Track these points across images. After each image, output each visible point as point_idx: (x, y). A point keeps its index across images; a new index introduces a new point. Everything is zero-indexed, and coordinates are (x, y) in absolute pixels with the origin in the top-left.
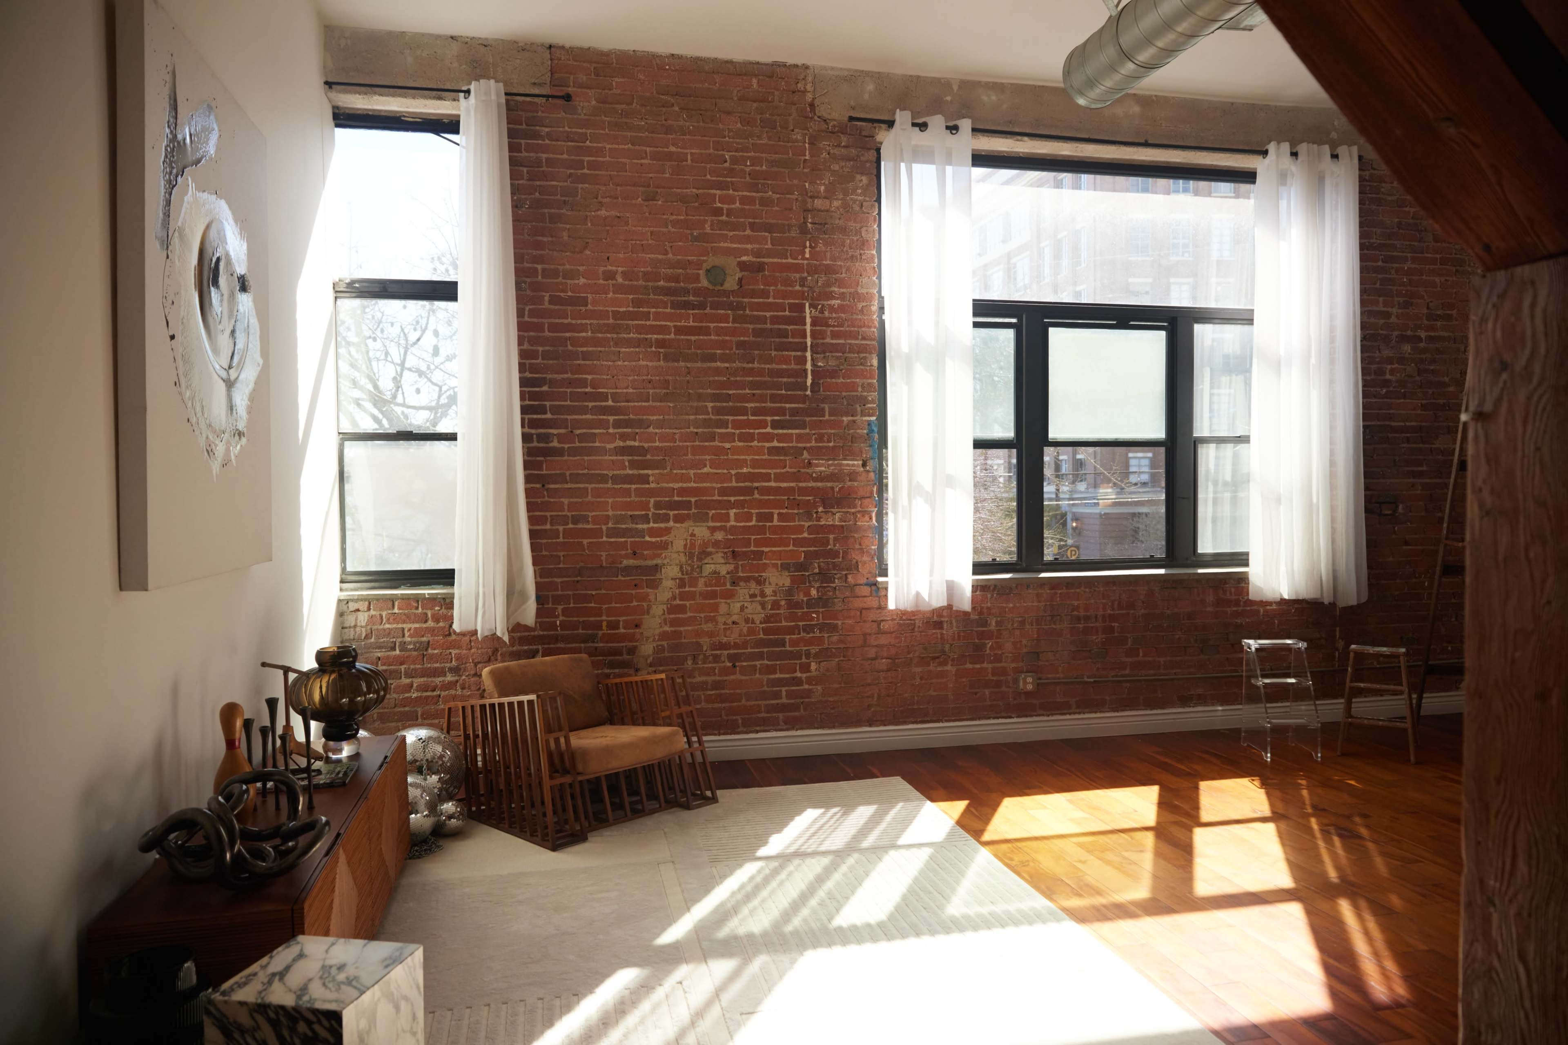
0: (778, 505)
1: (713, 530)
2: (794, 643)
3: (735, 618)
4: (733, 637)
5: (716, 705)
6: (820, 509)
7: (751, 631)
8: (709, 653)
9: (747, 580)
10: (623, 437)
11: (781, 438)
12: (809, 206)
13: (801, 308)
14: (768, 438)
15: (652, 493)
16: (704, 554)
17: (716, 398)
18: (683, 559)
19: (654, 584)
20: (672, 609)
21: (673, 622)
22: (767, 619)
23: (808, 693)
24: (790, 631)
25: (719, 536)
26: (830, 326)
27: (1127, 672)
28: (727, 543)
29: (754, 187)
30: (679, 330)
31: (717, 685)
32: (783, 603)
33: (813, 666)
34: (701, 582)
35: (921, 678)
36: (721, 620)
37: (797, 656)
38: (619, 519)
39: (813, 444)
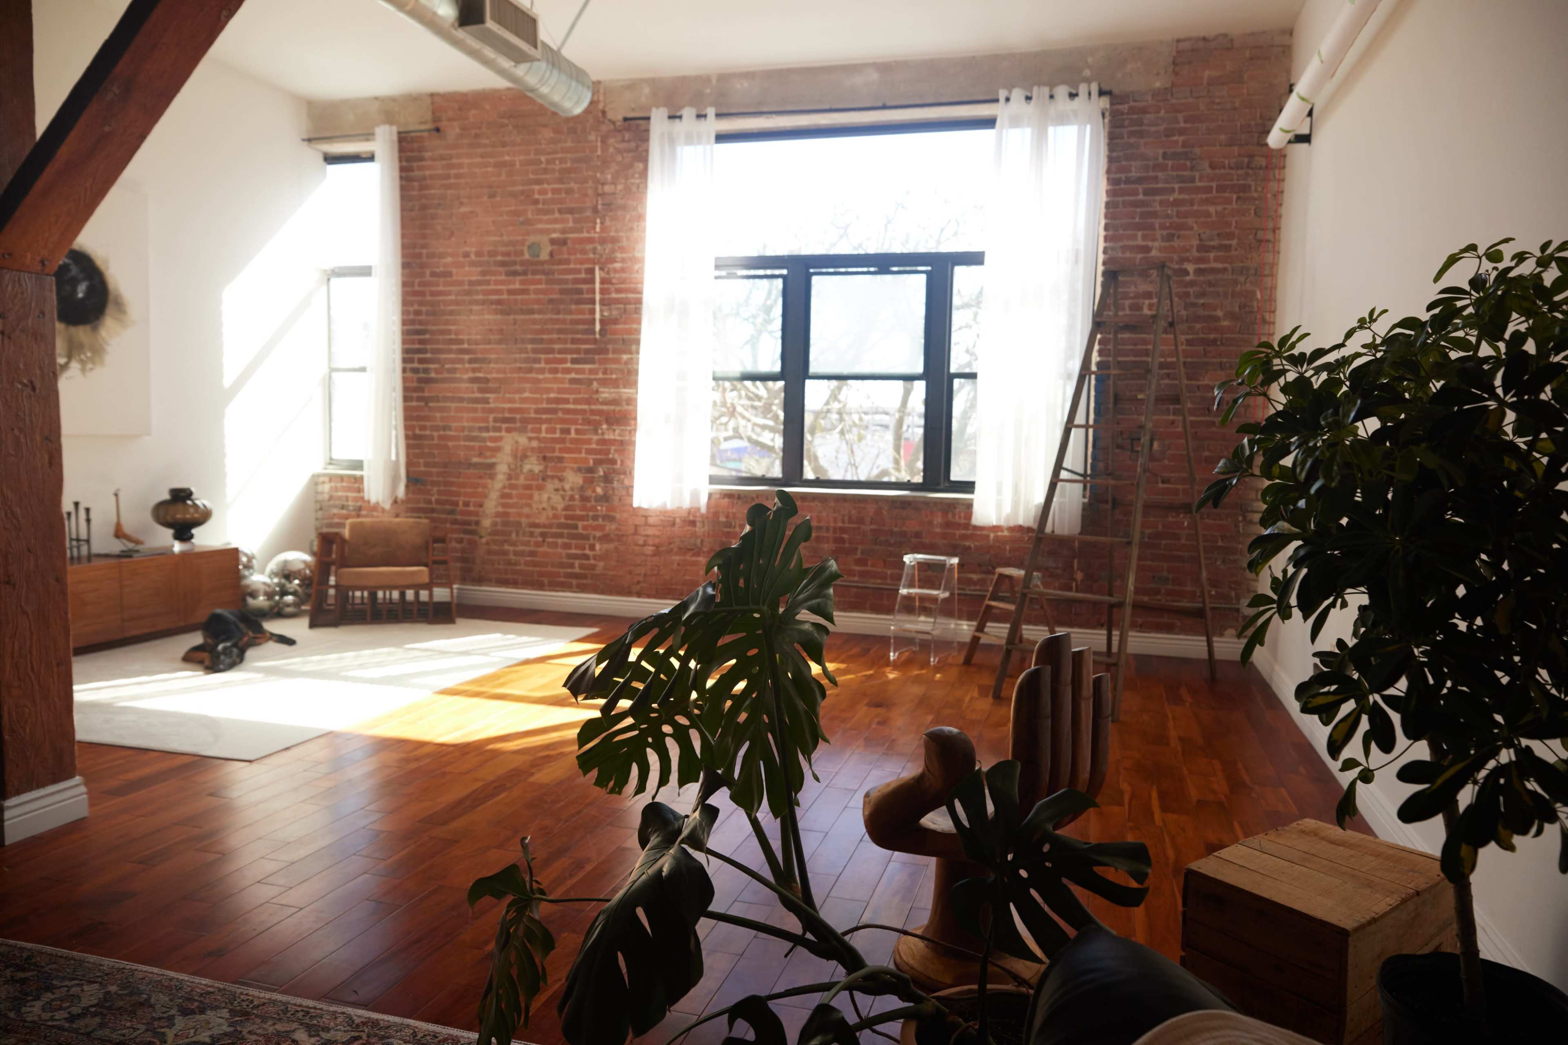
0: (575, 422)
1: (530, 439)
2: (585, 528)
3: (544, 505)
4: (542, 519)
5: (531, 569)
6: (605, 426)
7: (555, 516)
8: (527, 529)
9: (553, 477)
10: (474, 370)
11: (578, 371)
12: (600, 191)
13: (591, 271)
14: (568, 371)
15: (491, 411)
16: (524, 457)
17: (533, 341)
18: (510, 459)
19: (492, 477)
20: (504, 496)
21: (505, 505)
22: (566, 509)
23: (593, 567)
24: (581, 518)
25: (535, 444)
26: (613, 284)
27: (856, 579)
28: (540, 450)
29: (561, 181)
30: (510, 292)
31: (532, 554)
32: (577, 497)
33: (598, 547)
34: (522, 477)
35: (679, 564)
36: (535, 506)
37: (587, 538)
38: (471, 429)
39: (600, 376)
